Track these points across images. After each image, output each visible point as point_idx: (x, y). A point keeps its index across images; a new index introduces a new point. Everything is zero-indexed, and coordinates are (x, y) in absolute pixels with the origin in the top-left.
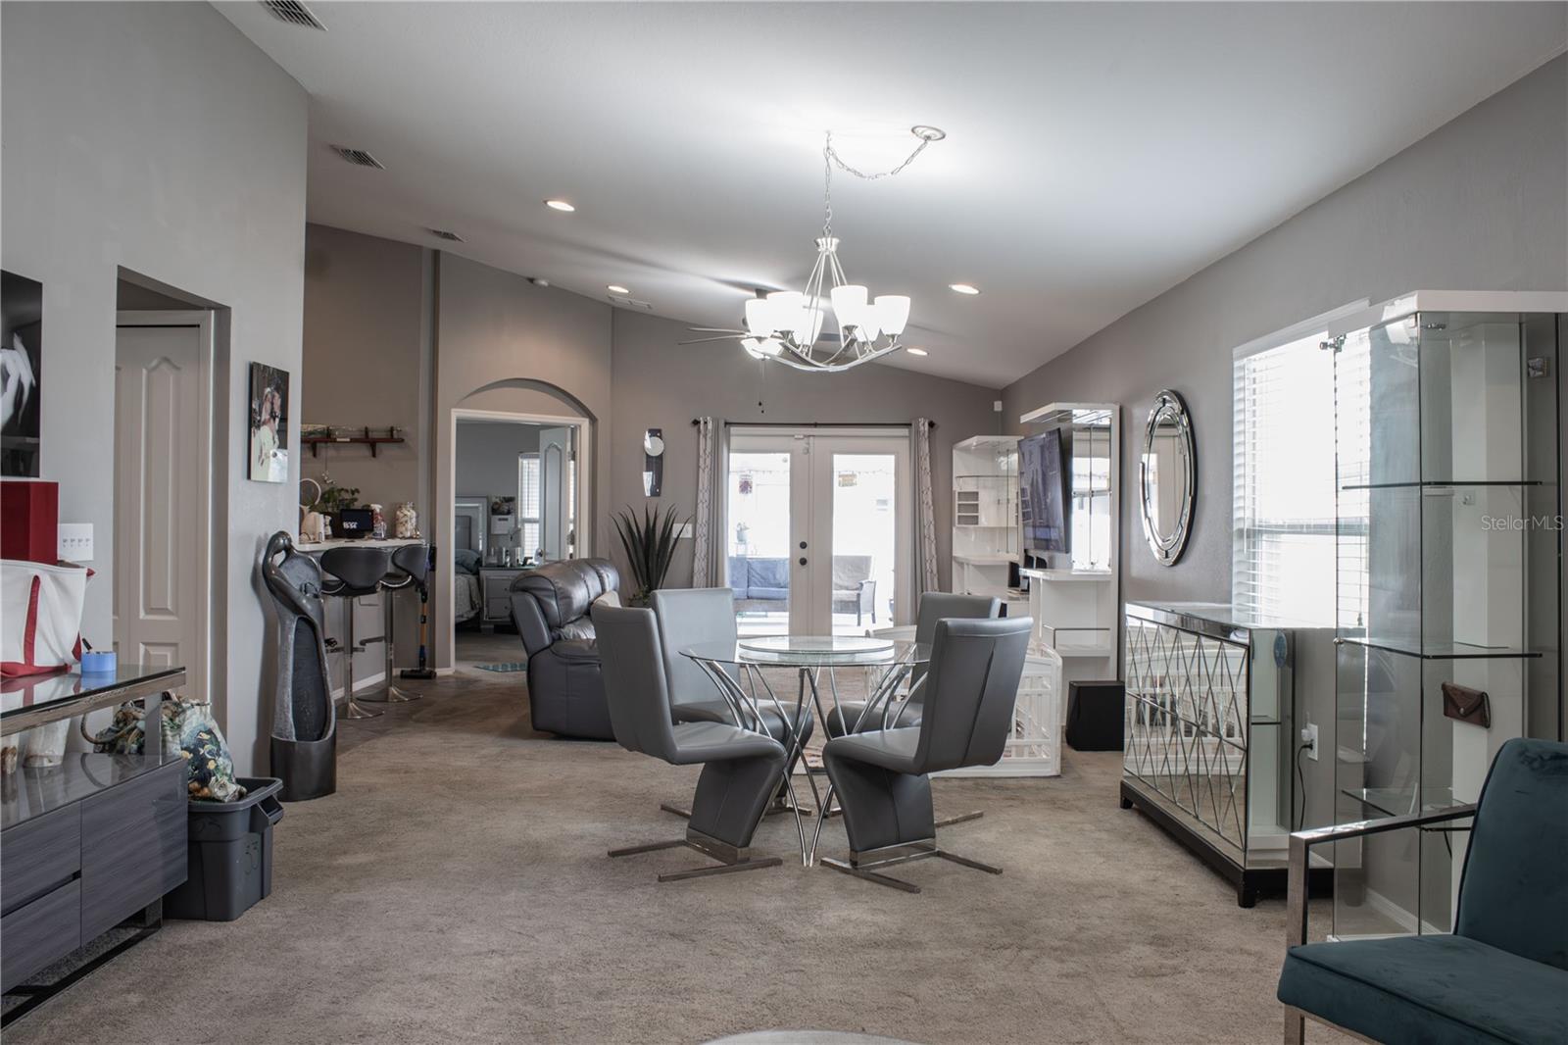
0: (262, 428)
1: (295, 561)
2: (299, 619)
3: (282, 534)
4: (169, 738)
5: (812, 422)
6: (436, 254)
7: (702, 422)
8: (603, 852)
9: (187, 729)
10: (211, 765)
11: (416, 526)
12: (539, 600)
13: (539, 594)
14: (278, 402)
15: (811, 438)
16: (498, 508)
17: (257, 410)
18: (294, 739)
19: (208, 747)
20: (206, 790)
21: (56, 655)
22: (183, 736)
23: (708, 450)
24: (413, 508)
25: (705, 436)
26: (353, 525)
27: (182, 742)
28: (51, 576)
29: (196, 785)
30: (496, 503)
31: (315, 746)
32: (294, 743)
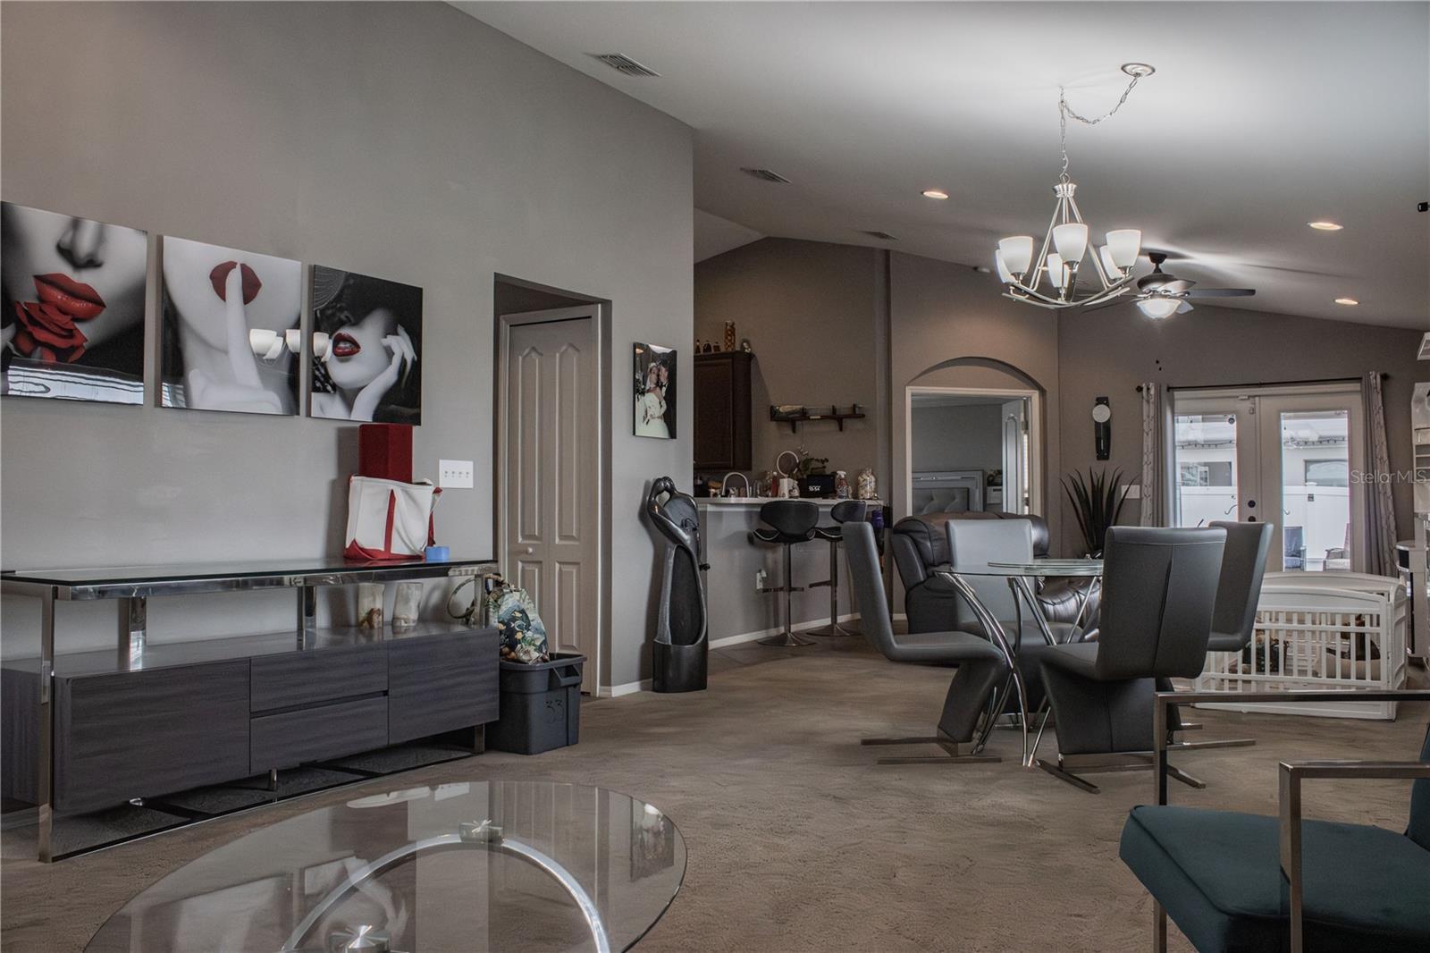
0: (646, 395)
1: (676, 501)
2: (678, 547)
3: (666, 479)
4: (491, 614)
5: (1258, 382)
6: (887, 252)
7: (1145, 389)
8: (858, 741)
9: (504, 608)
10: (519, 636)
11: (876, 489)
12: (916, 543)
13: (917, 536)
14: (664, 373)
15: (1257, 399)
16: (993, 480)
17: (641, 379)
18: (670, 643)
19: (518, 622)
20: (513, 654)
21: (408, 547)
22: (501, 613)
23: (1152, 414)
24: (872, 474)
25: (1148, 402)
26: (817, 488)
27: (499, 618)
28: (403, 490)
29: (507, 650)
30: (991, 475)
31: (689, 650)
32: (668, 646)
